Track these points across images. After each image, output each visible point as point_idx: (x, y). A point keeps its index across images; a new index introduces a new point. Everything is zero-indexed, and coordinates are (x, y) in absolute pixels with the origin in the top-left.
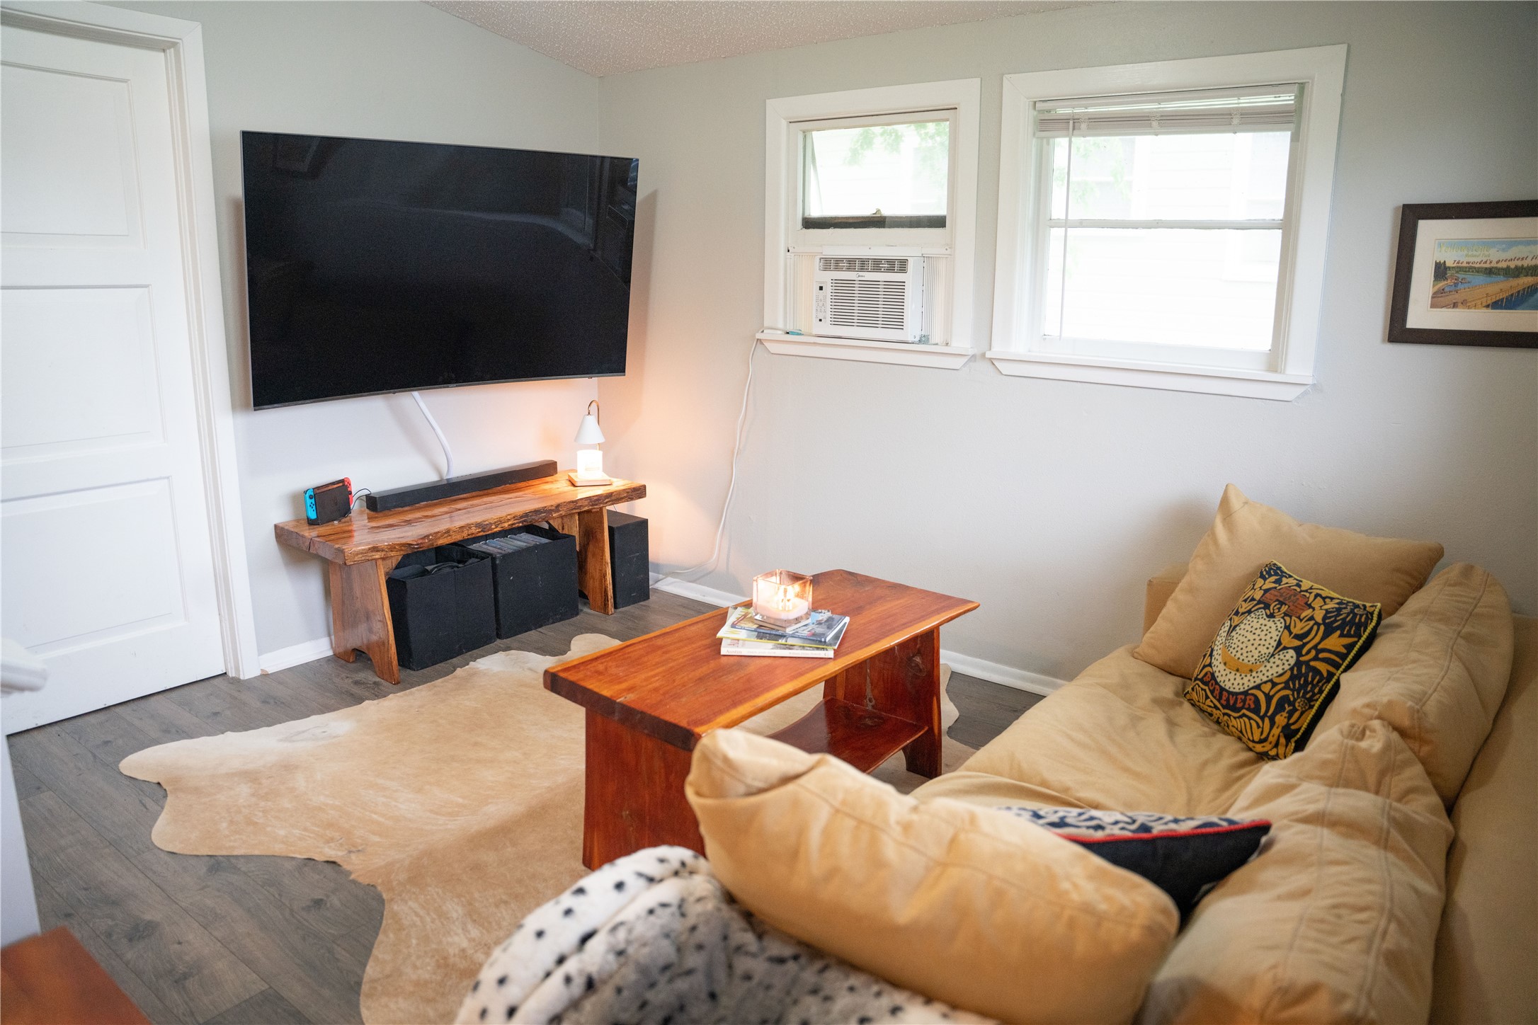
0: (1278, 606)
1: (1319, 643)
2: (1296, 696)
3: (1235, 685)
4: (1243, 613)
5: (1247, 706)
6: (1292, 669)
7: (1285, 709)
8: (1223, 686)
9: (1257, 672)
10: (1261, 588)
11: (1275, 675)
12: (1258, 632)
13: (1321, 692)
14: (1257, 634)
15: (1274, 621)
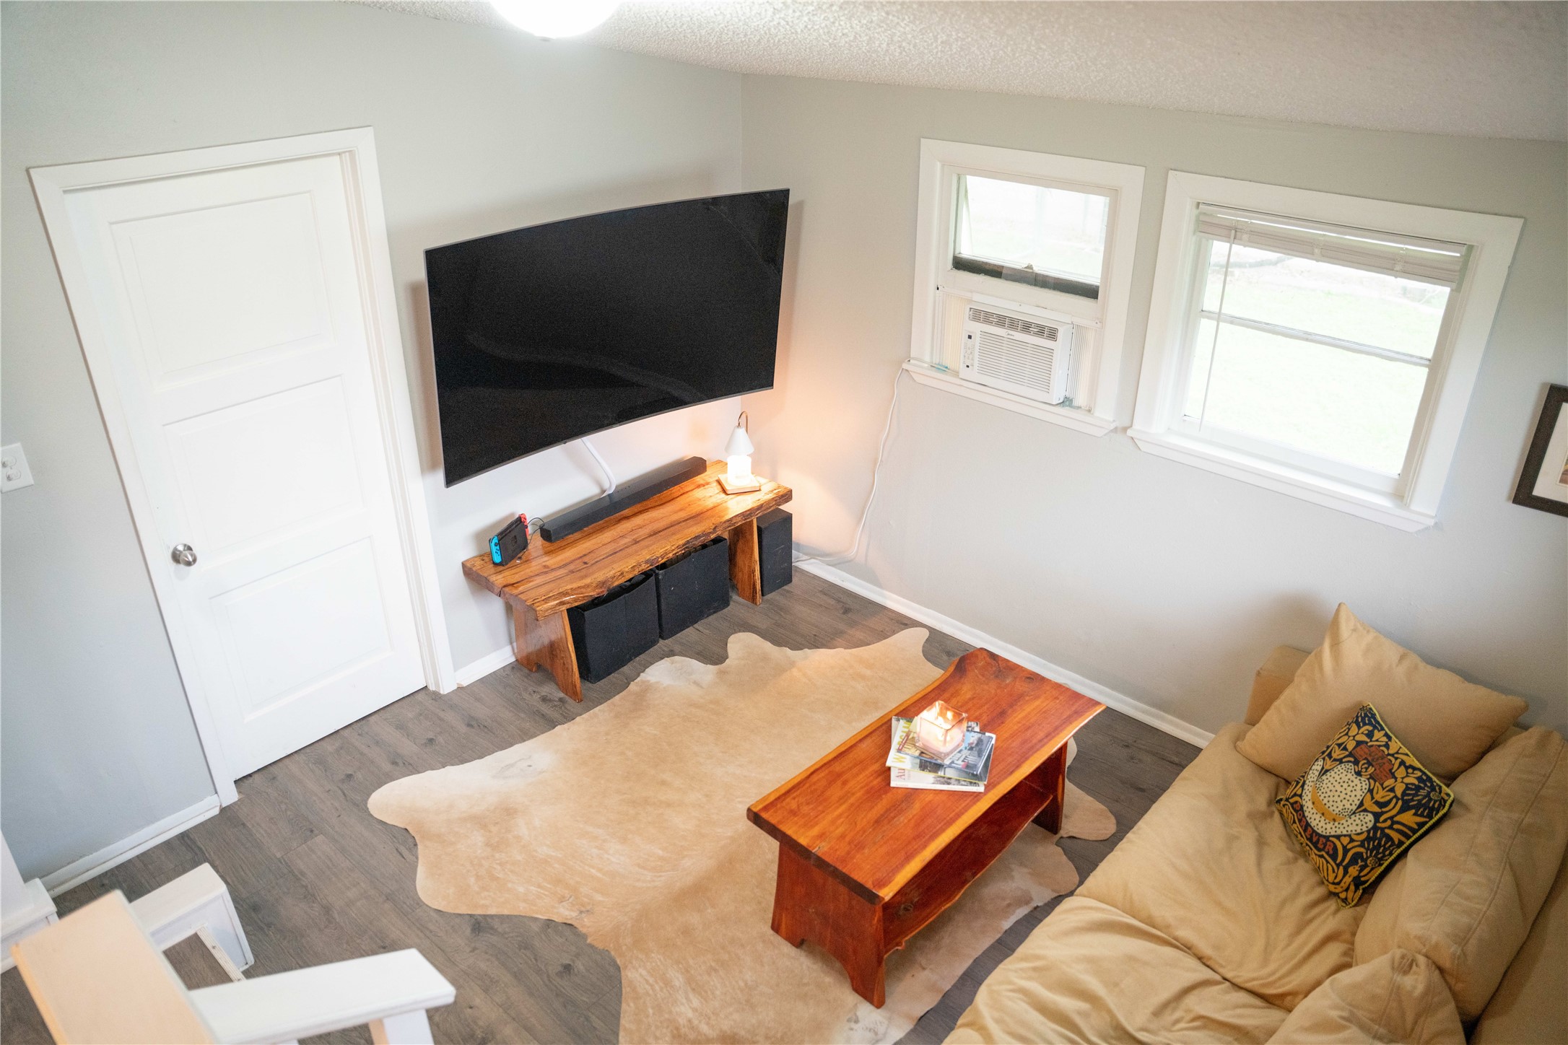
0: (1366, 766)
1: (1395, 816)
2: (1369, 855)
3: (1319, 827)
4: (1335, 760)
5: (1326, 850)
6: (1368, 832)
7: (1357, 863)
8: (1309, 821)
9: (1339, 823)
10: (1354, 736)
11: (1354, 832)
12: (1345, 785)
13: (1391, 854)
14: (1344, 787)
15: (1360, 780)
